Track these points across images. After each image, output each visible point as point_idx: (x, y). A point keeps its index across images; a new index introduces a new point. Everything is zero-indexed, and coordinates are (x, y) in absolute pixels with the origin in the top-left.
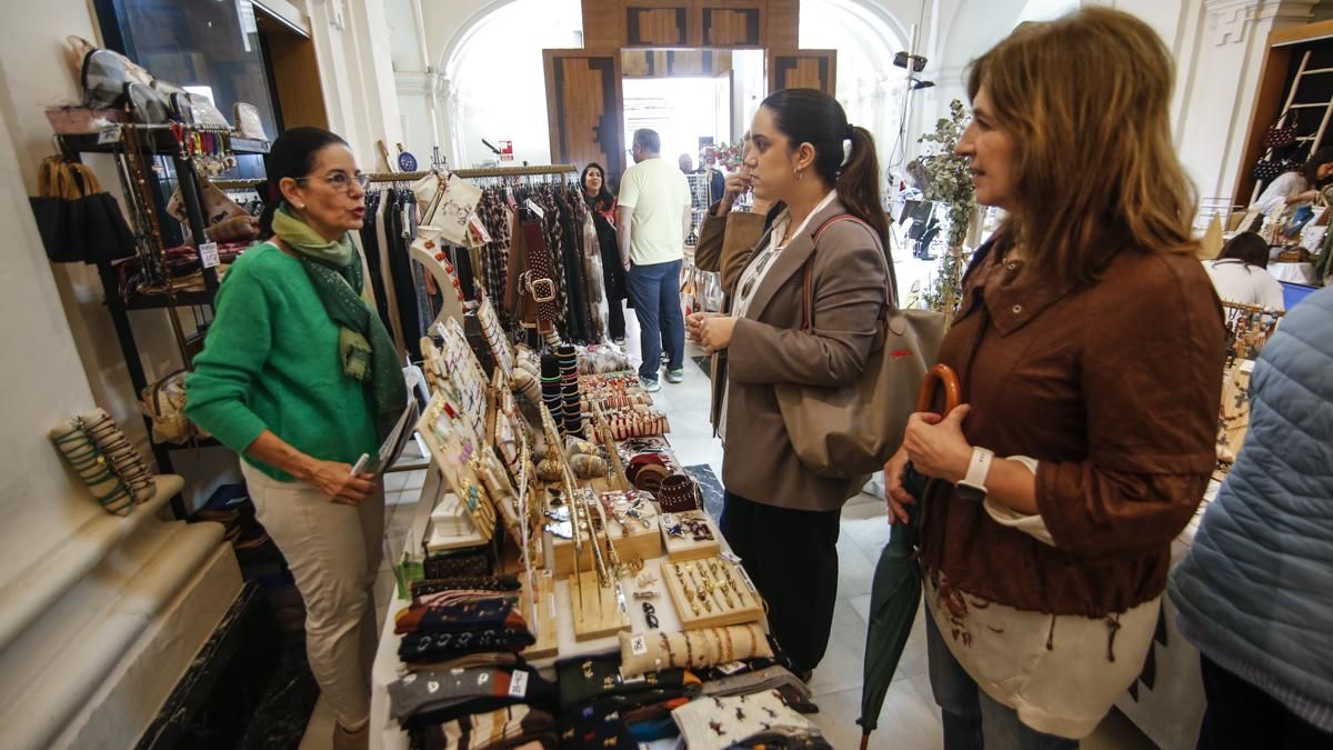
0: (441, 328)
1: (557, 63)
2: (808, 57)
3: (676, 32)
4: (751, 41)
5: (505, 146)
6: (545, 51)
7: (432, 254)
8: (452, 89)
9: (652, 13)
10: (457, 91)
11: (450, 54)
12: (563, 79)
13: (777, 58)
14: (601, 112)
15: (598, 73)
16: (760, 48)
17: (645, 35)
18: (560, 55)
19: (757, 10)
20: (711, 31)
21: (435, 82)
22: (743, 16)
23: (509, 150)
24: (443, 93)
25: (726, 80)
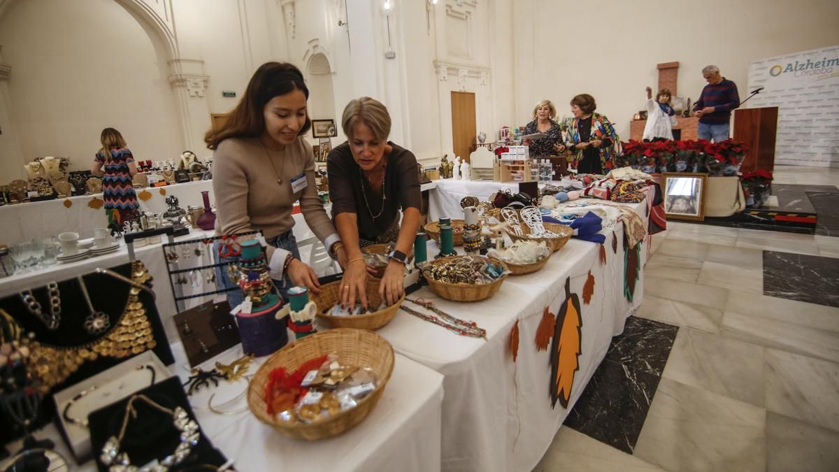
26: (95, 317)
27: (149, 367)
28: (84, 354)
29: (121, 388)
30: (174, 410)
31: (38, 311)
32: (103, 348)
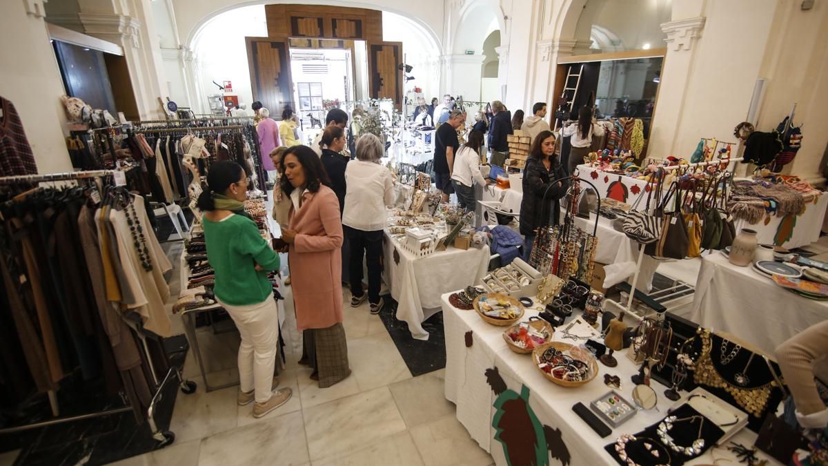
0: (193, 185)
1: (254, 45)
2: (387, 46)
3: (318, 30)
4: (359, 36)
5: (227, 84)
6: (246, 38)
7: (189, 163)
8: (194, 56)
9: (304, 20)
10: (197, 56)
11: (193, 36)
12: (257, 53)
13: (372, 46)
14: (279, 71)
15: (276, 50)
16: (363, 40)
17: (302, 30)
18: (256, 40)
19: (360, 21)
20: (336, 30)
21: (184, 53)
22: (353, 23)
23: (229, 86)
24: (189, 59)
25: (349, 52)
26: (743, 376)
27: (738, 420)
28: (725, 385)
29: (717, 412)
30: (701, 438)
31: (723, 352)
32: (734, 391)
